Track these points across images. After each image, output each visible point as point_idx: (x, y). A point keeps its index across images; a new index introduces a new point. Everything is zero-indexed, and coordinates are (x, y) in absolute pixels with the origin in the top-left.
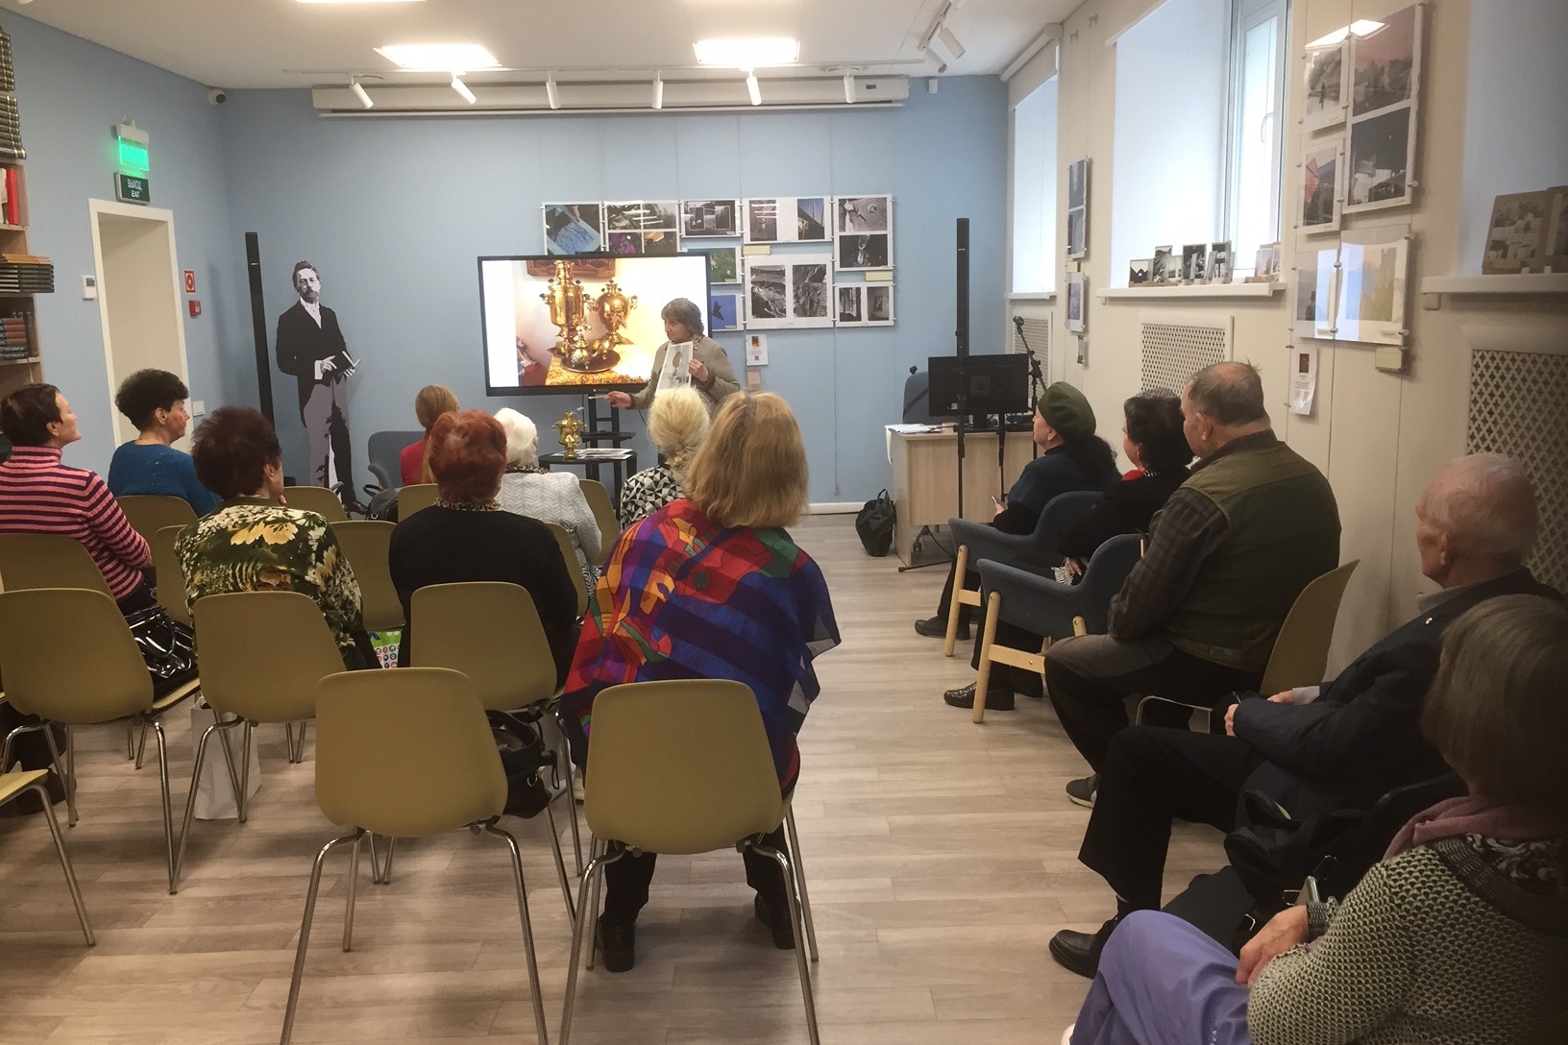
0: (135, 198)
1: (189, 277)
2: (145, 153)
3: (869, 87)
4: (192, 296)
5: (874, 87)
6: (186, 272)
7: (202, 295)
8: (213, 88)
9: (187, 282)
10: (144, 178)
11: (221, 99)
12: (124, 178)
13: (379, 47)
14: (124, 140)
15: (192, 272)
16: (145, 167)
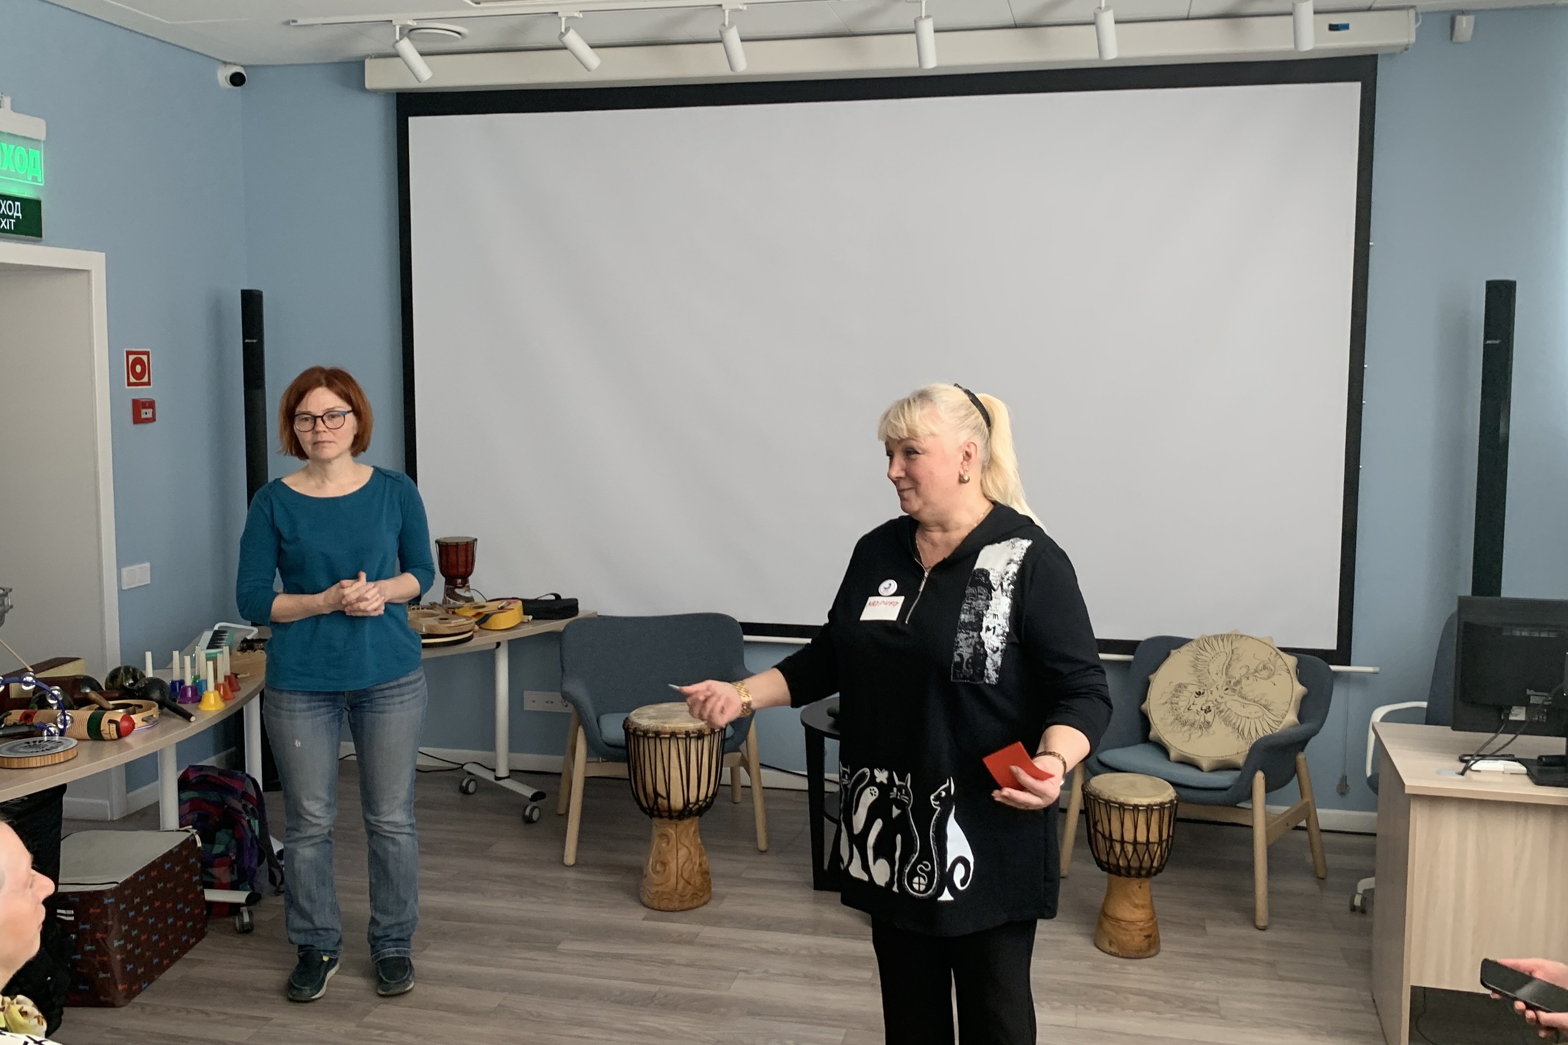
0: (4, 230)
1: (138, 361)
2: (37, 155)
3: (1333, 28)
4: (142, 393)
5: (1346, 27)
6: (129, 353)
7: (161, 390)
8: (225, 63)
9: (131, 368)
10: (28, 196)
11: (237, 80)
15: (147, 353)
16: (35, 179)
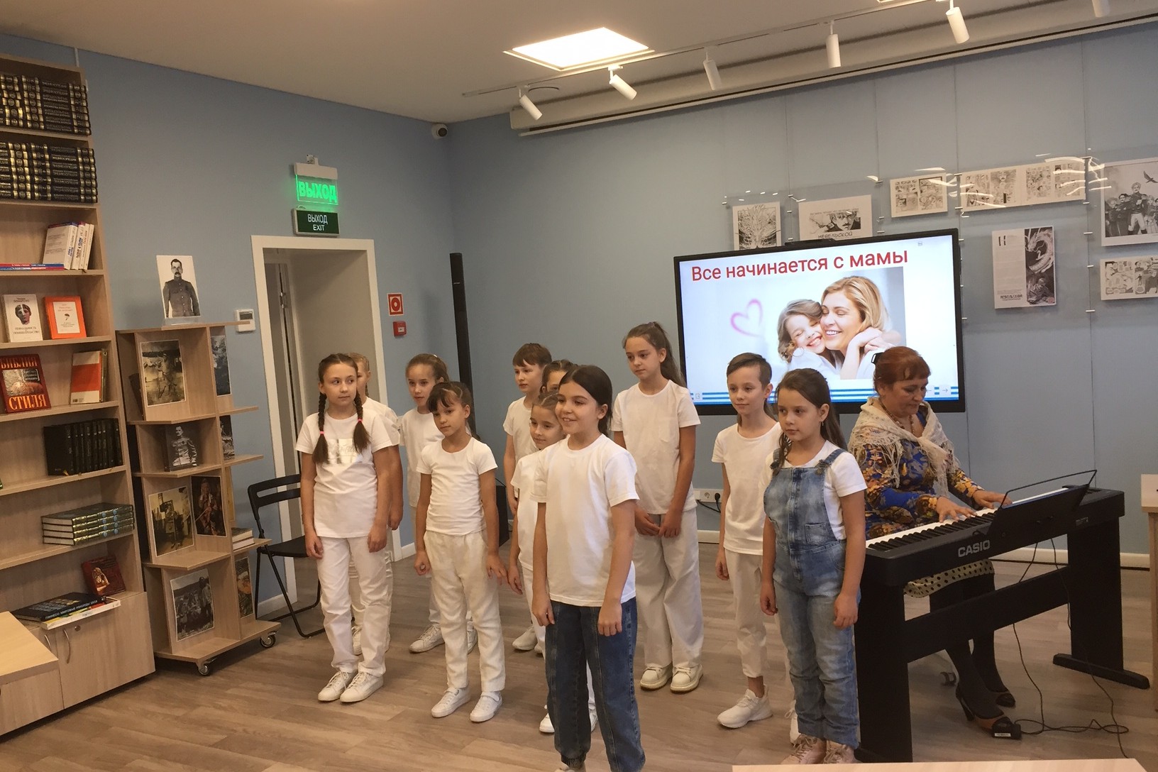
0: (318, 231)
1: (395, 300)
2: (333, 188)
4: (398, 318)
6: (390, 296)
7: (411, 314)
8: (436, 124)
9: (392, 304)
10: (332, 211)
11: (442, 132)
12: (303, 215)
13: (510, 49)
14: (302, 178)
15: (400, 295)
16: (333, 201)
